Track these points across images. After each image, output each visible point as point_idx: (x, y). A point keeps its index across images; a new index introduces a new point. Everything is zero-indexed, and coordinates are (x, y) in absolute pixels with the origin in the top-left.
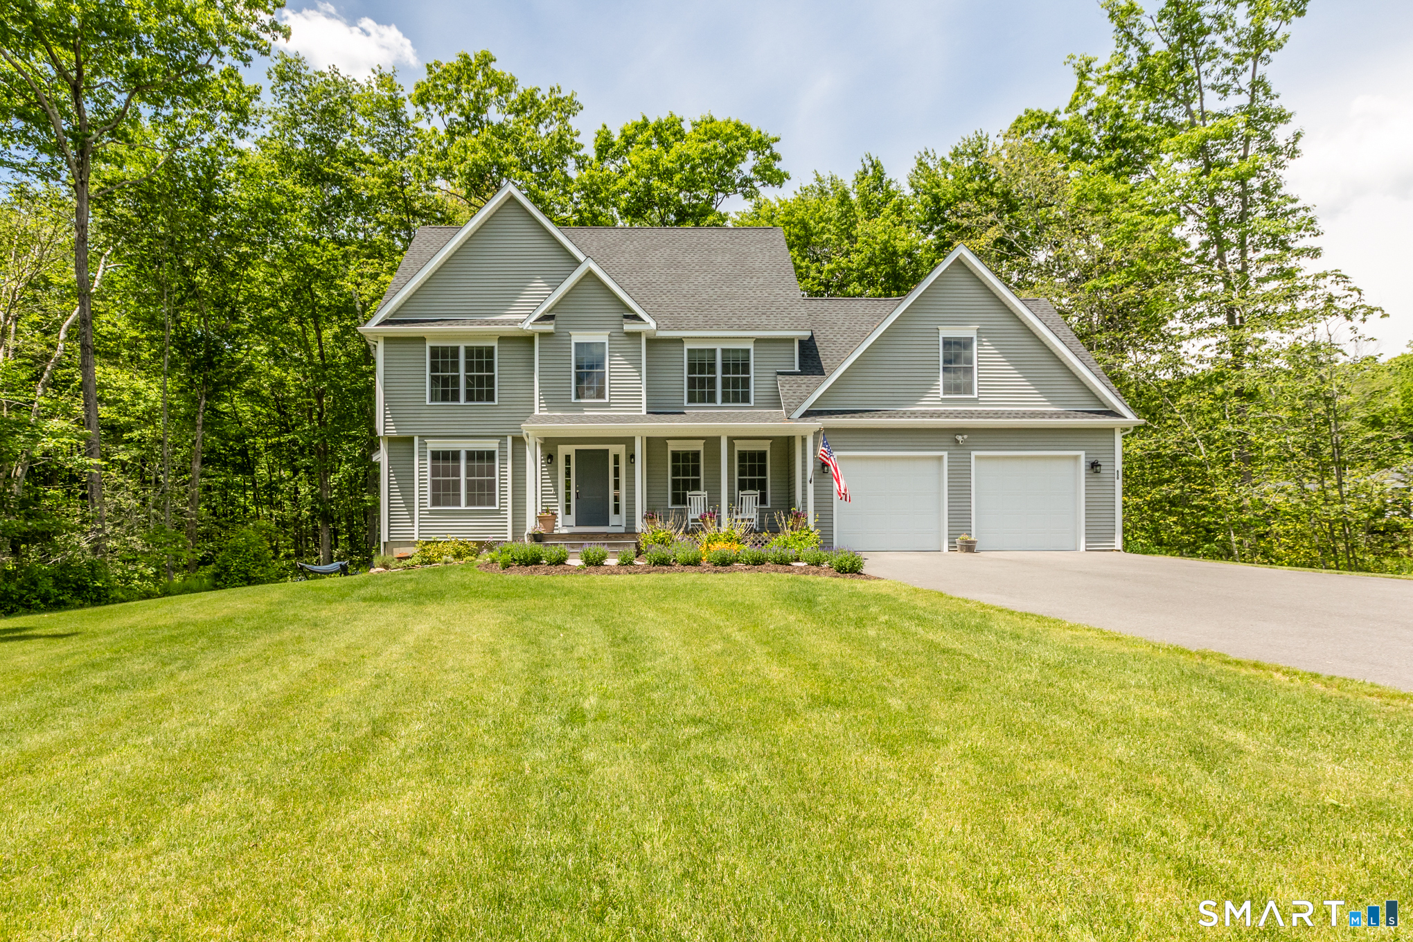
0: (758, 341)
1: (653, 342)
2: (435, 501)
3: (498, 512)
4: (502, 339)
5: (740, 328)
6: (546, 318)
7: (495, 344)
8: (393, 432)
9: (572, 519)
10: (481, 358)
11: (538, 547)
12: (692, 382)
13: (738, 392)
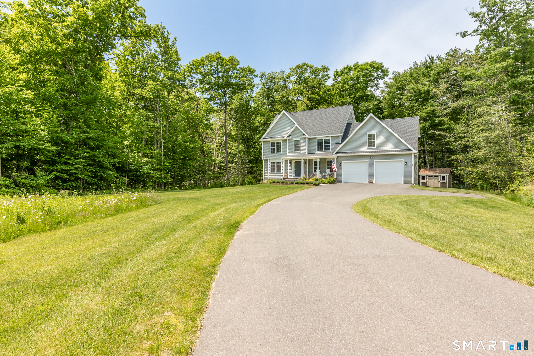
0: (332, 137)
1: (309, 139)
2: (271, 172)
3: (282, 174)
4: (283, 140)
5: (327, 134)
6: (289, 136)
7: (281, 141)
8: (265, 159)
9: (295, 175)
10: (279, 144)
11: (284, 181)
12: (318, 146)
13: (328, 148)
